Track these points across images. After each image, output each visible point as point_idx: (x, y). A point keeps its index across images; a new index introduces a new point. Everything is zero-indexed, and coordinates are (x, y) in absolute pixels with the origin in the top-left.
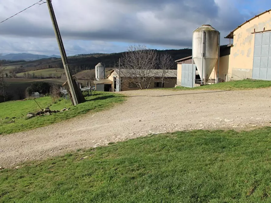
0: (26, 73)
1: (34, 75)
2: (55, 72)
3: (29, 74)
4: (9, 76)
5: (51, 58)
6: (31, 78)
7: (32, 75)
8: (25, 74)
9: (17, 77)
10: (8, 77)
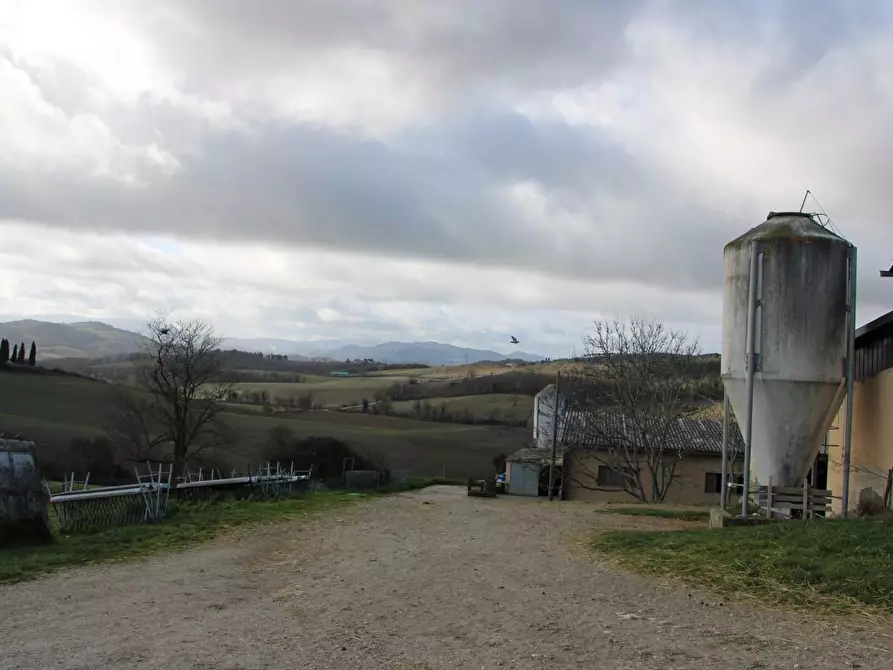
0: (422, 402)
1: (443, 410)
2: (508, 406)
3: (428, 407)
4: (370, 408)
5: (508, 361)
6: (434, 420)
7: (440, 410)
8: (418, 406)
9: (394, 414)
10: (369, 412)
